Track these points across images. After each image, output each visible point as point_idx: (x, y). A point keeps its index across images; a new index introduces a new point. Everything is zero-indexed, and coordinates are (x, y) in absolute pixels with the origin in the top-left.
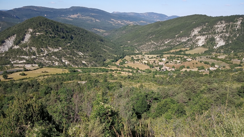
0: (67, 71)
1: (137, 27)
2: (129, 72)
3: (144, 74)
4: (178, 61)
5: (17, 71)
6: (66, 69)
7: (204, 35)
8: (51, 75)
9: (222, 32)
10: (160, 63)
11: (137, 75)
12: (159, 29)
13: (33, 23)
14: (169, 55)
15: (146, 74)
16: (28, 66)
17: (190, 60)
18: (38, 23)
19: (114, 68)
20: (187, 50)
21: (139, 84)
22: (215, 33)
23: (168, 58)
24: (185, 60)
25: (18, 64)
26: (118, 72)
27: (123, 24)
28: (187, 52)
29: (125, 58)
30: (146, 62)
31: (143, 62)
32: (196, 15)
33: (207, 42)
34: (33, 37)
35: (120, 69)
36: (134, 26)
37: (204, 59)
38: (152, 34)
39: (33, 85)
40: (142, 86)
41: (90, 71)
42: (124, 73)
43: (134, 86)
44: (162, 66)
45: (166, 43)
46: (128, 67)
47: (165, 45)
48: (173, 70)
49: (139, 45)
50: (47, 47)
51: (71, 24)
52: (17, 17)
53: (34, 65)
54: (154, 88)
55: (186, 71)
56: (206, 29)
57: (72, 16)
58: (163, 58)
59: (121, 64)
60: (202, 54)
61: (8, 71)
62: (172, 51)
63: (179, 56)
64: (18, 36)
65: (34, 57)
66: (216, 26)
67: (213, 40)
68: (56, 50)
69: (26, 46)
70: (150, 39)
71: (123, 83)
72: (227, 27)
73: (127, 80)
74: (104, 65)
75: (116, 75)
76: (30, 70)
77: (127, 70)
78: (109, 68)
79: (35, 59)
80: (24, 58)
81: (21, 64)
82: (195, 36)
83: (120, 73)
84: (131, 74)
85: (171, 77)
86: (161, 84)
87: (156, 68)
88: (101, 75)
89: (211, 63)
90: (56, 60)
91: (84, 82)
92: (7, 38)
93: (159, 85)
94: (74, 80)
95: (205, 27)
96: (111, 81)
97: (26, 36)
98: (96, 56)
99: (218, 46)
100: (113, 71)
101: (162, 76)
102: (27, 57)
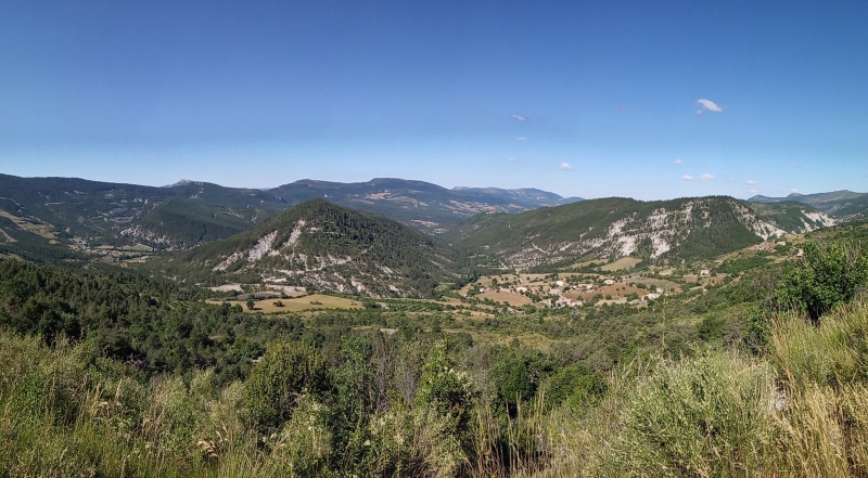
0: (359, 305)
1: (503, 216)
2: (488, 311)
3: (520, 315)
4: (589, 286)
5: (270, 298)
6: (357, 300)
7: (631, 234)
8: (327, 309)
9: (663, 228)
10: (553, 292)
11: (505, 319)
12: (547, 221)
13: (309, 210)
14: (569, 275)
15: (525, 315)
16: (289, 290)
17: (611, 282)
18: (317, 209)
19: (455, 303)
20: (603, 264)
21: (510, 339)
22: (651, 230)
23: (568, 281)
24: (602, 283)
25: (274, 284)
26: (464, 311)
27: (474, 210)
28: (604, 268)
29: (479, 281)
30: (524, 290)
31: (518, 289)
32: (614, 198)
33: (639, 248)
34: (304, 235)
35: (469, 305)
36: (497, 215)
37: (635, 278)
38: (533, 230)
39: (292, 328)
40: (516, 343)
41: (404, 308)
42: (478, 313)
43: (500, 343)
44: (557, 297)
45: (563, 249)
46: (487, 300)
47: (561, 253)
48: (580, 303)
49: (507, 255)
50: (325, 255)
51: (371, 211)
52: (283, 200)
53: (298, 288)
54: (544, 345)
55: (605, 305)
56: (634, 223)
57: (374, 196)
58: (558, 279)
59: (471, 293)
60: (632, 270)
61: (256, 295)
62: (574, 266)
63: (591, 275)
64: (280, 233)
65: (302, 272)
66: (652, 218)
67: (648, 242)
68: (341, 262)
69: (289, 252)
70: (532, 241)
71: (475, 337)
72: (671, 218)
73: (484, 330)
74: (434, 295)
75: (459, 319)
76: (291, 297)
77: (484, 307)
78: (445, 304)
79: (301, 276)
80: (283, 274)
81: (278, 284)
82: (616, 236)
83: (469, 314)
84: (492, 316)
85: (576, 319)
86: (557, 335)
87: (545, 301)
88: (428, 317)
89: (649, 286)
90: (340, 282)
91: (392, 331)
92: (262, 237)
93: (553, 339)
94: (374, 325)
95: (632, 220)
96: (448, 331)
97: (292, 234)
98: (418, 277)
99: (658, 253)
100: (454, 309)
101: (558, 318)
102: (289, 273)
